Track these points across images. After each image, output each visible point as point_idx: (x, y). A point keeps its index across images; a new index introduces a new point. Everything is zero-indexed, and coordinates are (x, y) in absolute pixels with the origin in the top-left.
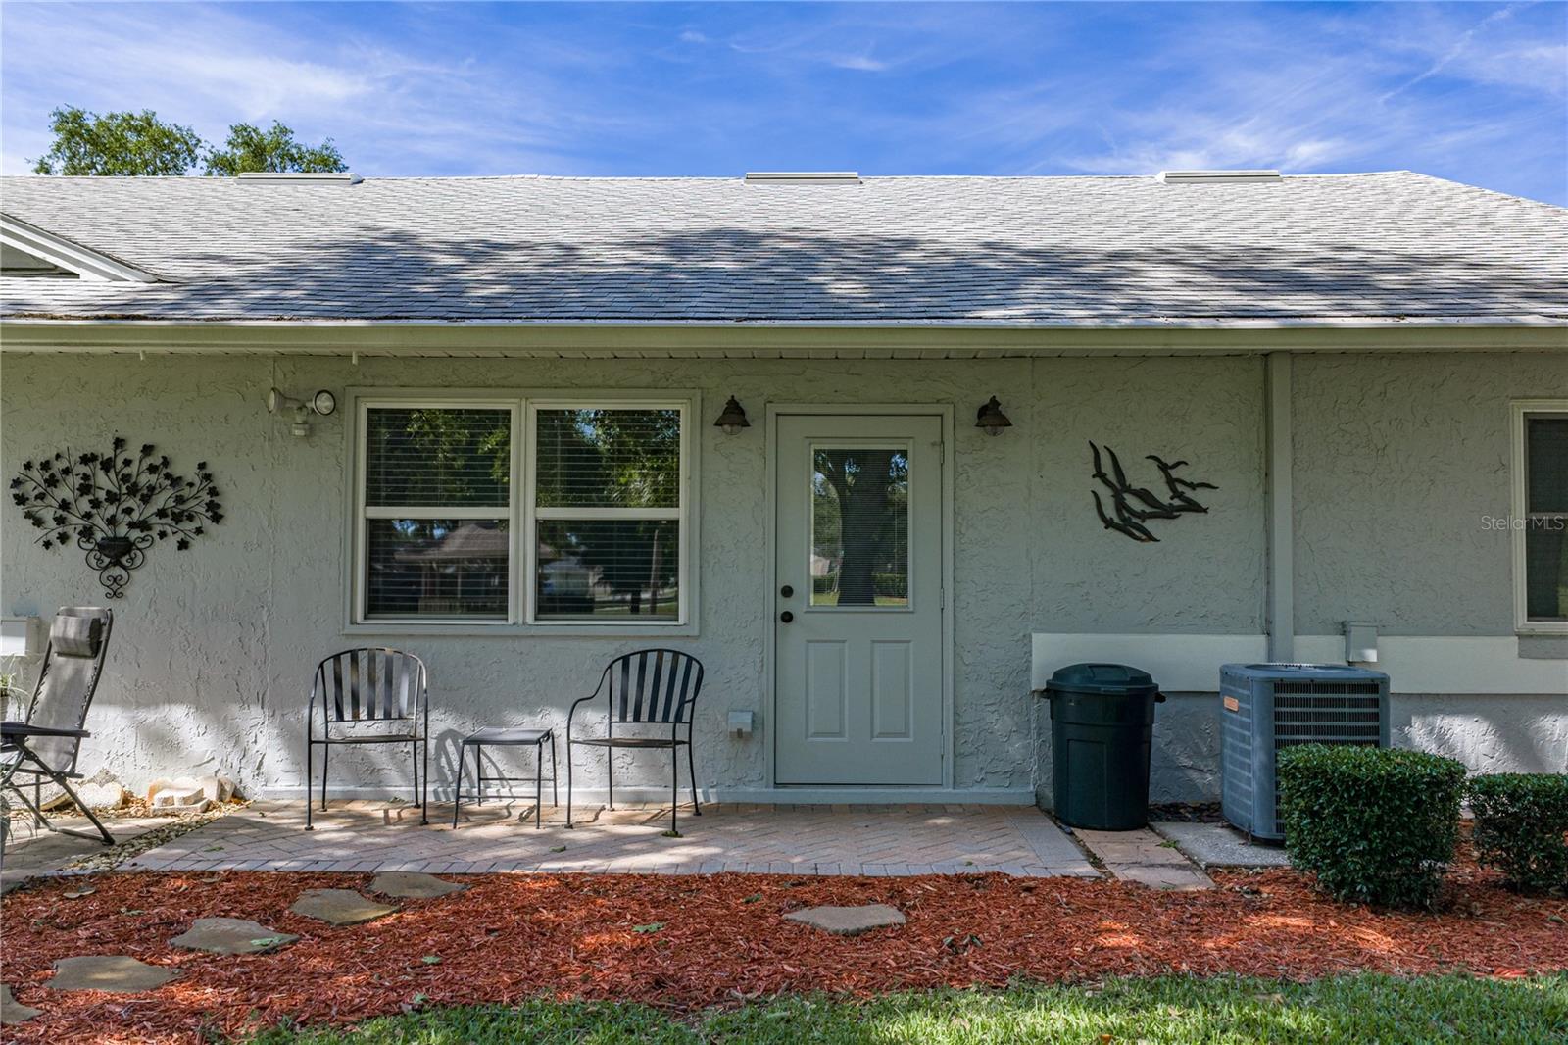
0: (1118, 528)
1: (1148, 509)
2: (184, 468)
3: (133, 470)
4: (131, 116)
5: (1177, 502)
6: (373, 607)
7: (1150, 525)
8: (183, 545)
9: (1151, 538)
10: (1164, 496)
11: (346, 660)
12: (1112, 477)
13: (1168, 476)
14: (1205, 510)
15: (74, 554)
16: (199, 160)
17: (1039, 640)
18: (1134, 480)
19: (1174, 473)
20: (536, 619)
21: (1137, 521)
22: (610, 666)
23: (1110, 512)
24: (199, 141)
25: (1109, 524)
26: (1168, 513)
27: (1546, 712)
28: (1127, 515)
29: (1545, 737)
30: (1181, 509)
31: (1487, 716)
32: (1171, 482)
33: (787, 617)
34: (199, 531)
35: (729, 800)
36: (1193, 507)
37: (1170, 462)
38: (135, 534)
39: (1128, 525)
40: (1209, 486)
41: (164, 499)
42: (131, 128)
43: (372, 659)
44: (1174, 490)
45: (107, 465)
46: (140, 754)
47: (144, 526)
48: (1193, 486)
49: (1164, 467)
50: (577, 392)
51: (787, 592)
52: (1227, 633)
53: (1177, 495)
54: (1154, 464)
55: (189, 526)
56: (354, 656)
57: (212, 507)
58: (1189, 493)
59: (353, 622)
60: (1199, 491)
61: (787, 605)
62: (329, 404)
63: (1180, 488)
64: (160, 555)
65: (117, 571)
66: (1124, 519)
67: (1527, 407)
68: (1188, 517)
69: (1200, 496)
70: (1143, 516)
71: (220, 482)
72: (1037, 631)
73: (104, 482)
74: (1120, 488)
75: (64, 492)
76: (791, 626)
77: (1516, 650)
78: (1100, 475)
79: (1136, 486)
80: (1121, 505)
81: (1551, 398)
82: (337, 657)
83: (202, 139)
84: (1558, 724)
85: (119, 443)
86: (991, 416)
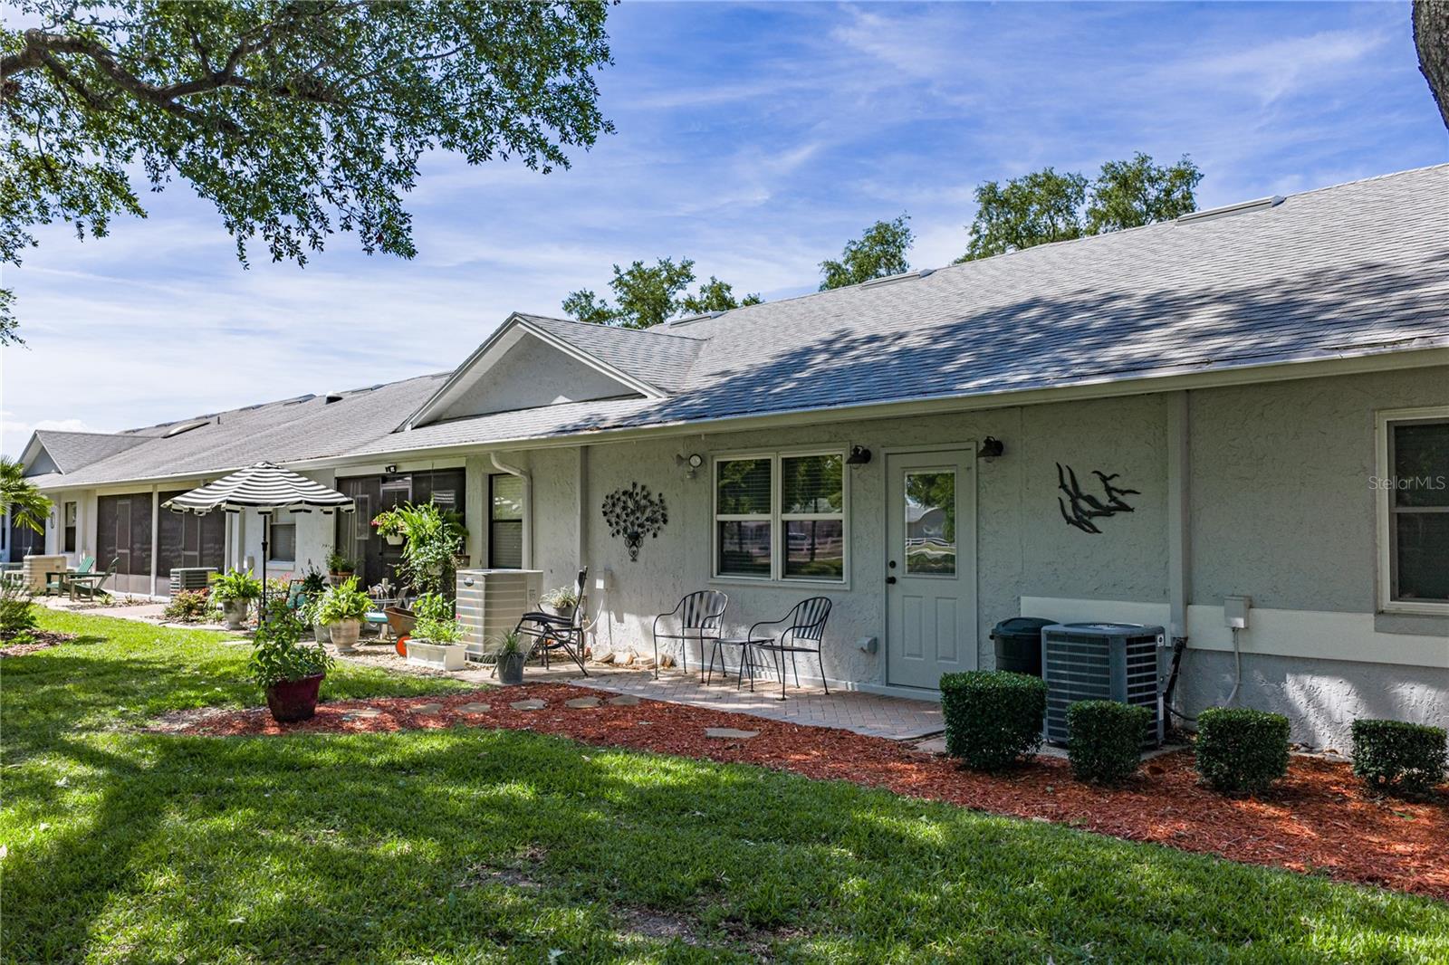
0: (1074, 523)
1: (1093, 510)
2: (655, 498)
3: (638, 498)
4: (1036, 176)
5: (1113, 504)
6: (723, 569)
7: (1096, 521)
8: (655, 535)
9: (1096, 531)
10: (1104, 500)
11: (698, 596)
12: (1070, 487)
13: (1106, 485)
14: (1132, 510)
15: (621, 538)
16: (1086, 197)
17: (1024, 600)
18: (1085, 491)
19: (1111, 483)
20: (783, 577)
21: (1086, 518)
22: (798, 606)
23: (1070, 513)
24: (1087, 181)
25: (1069, 520)
26: (1107, 512)
27: (1404, 680)
28: (1080, 514)
29: (1402, 702)
30: (1115, 509)
31: (1349, 679)
32: (1109, 490)
33: (891, 581)
34: (659, 528)
35: (863, 690)
36: (1124, 508)
37: (1108, 475)
38: (640, 530)
39: (1081, 521)
40: (1134, 492)
41: (648, 513)
42: (1038, 185)
43: (710, 597)
44: (1110, 495)
45: (631, 495)
46: (643, 640)
47: (641, 526)
48: (1123, 493)
49: (1104, 479)
50: (797, 447)
51: (893, 564)
52: (1147, 601)
53: (1113, 499)
54: (1097, 477)
55: (656, 525)
56: (702, 594)
57: (664, 515)
58: (1121, 498)
59: (712, 576)
60: (1127, 495)
61: (892, 573)
62: (699, 460)
63: (1115, 494)
64: (647, 539)
65: (634, 548)
66: (1077, 517)
67: (1388, 416)
68: (1120, 515)
69: (1128, 500)
70: (1091, 515)
71: (667, 504)
72: (1024, 595)
73: (630, 504)
74: (1076, 495)
75: (618, 510)
76: (896, 586)
77: (1371, 625)
78: (1063, 486)
79: (1085, 493)
80: (1076, 507)
81: (1408, 407)
82: (693, 595)
83: (1089, 179)
84: (1415, 691)
85: (635, 485)
86: (994, 449)
